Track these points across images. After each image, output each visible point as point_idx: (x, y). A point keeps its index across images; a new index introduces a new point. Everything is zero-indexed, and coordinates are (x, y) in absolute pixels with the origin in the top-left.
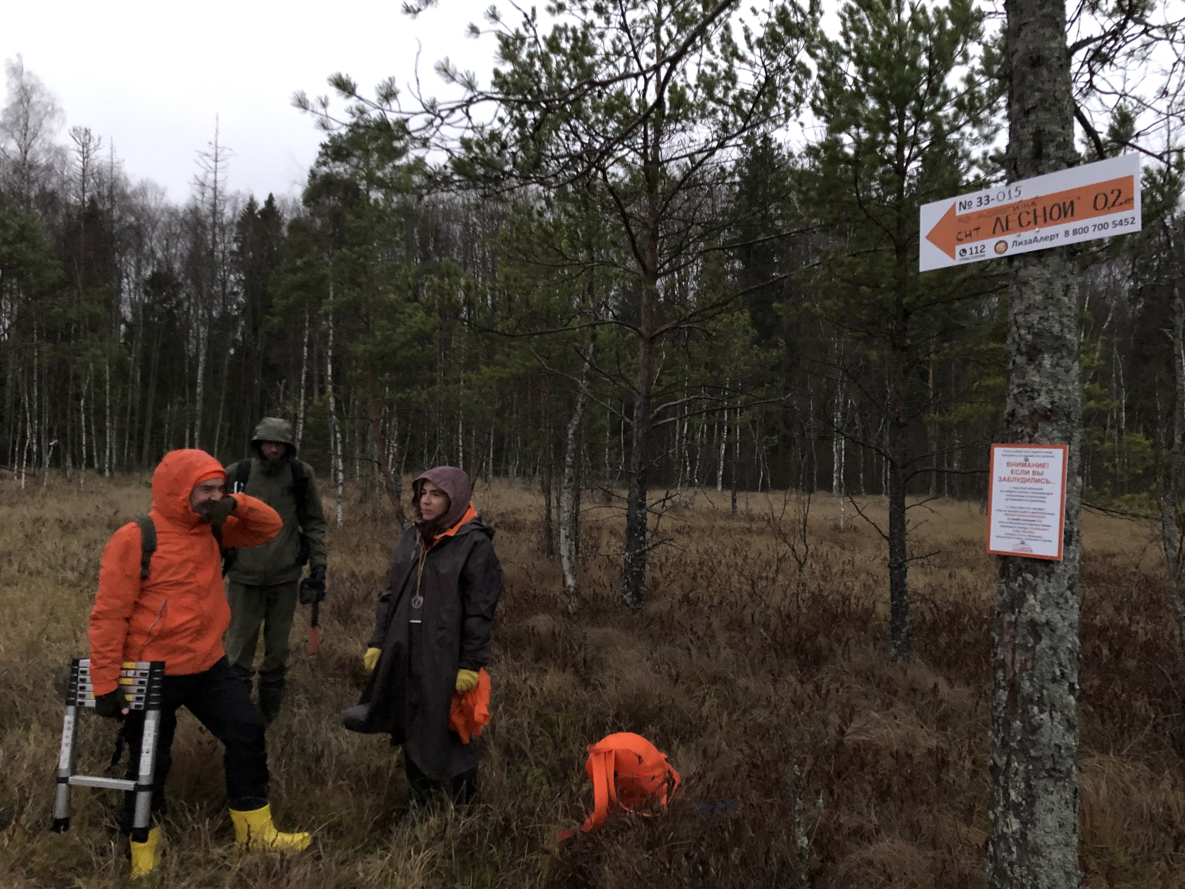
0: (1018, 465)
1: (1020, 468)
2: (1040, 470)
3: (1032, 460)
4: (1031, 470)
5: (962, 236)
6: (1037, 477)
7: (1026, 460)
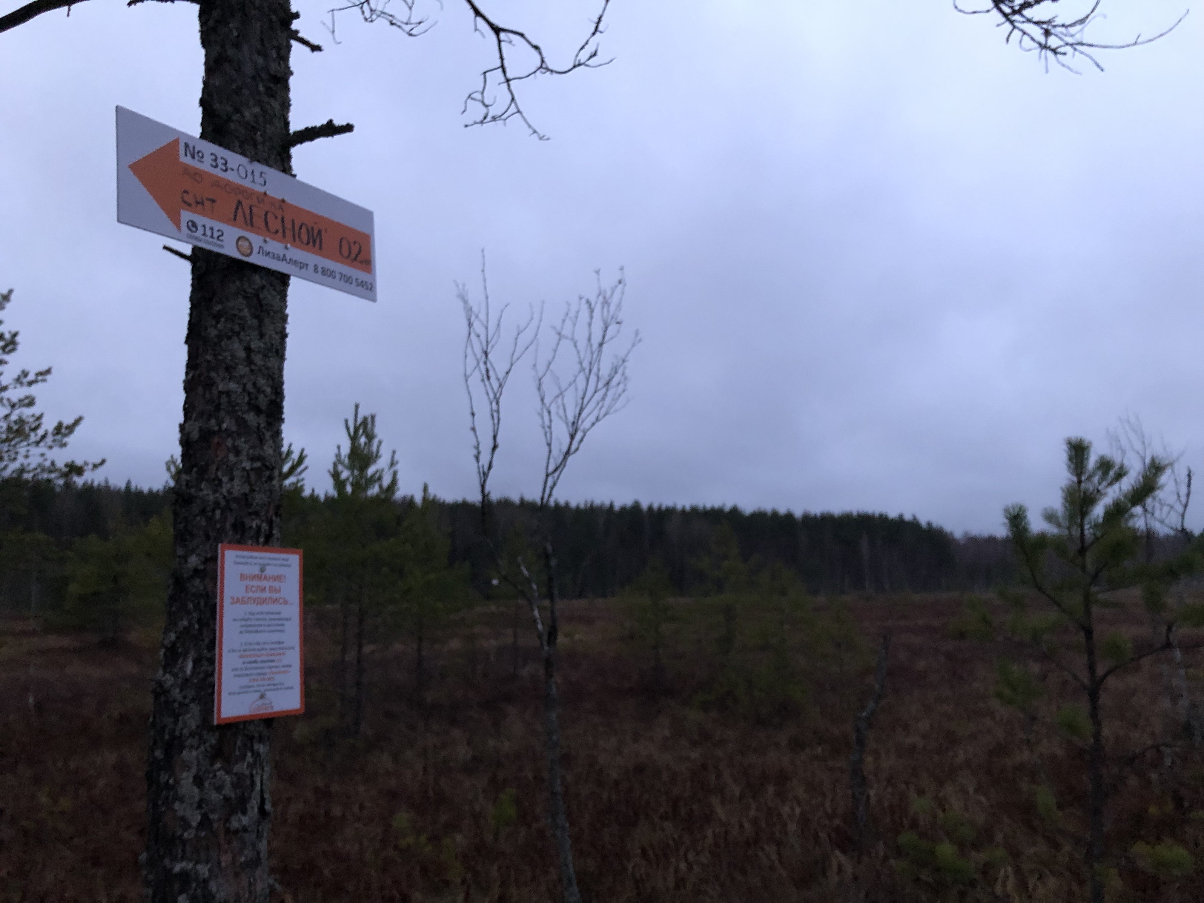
0: (253, 578)
1: (256, 583)
2: (276, 584)
3: (270, 571)
4: (266, 584)
5: (189, 198)
6: (274, 595)
7: (262, 570)
